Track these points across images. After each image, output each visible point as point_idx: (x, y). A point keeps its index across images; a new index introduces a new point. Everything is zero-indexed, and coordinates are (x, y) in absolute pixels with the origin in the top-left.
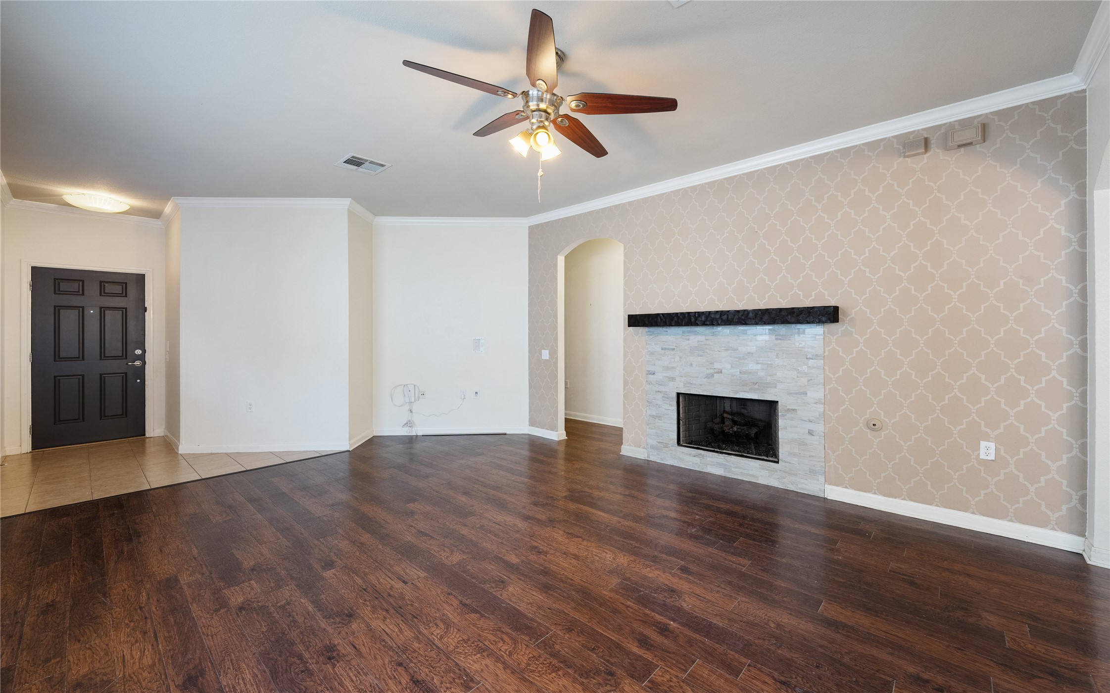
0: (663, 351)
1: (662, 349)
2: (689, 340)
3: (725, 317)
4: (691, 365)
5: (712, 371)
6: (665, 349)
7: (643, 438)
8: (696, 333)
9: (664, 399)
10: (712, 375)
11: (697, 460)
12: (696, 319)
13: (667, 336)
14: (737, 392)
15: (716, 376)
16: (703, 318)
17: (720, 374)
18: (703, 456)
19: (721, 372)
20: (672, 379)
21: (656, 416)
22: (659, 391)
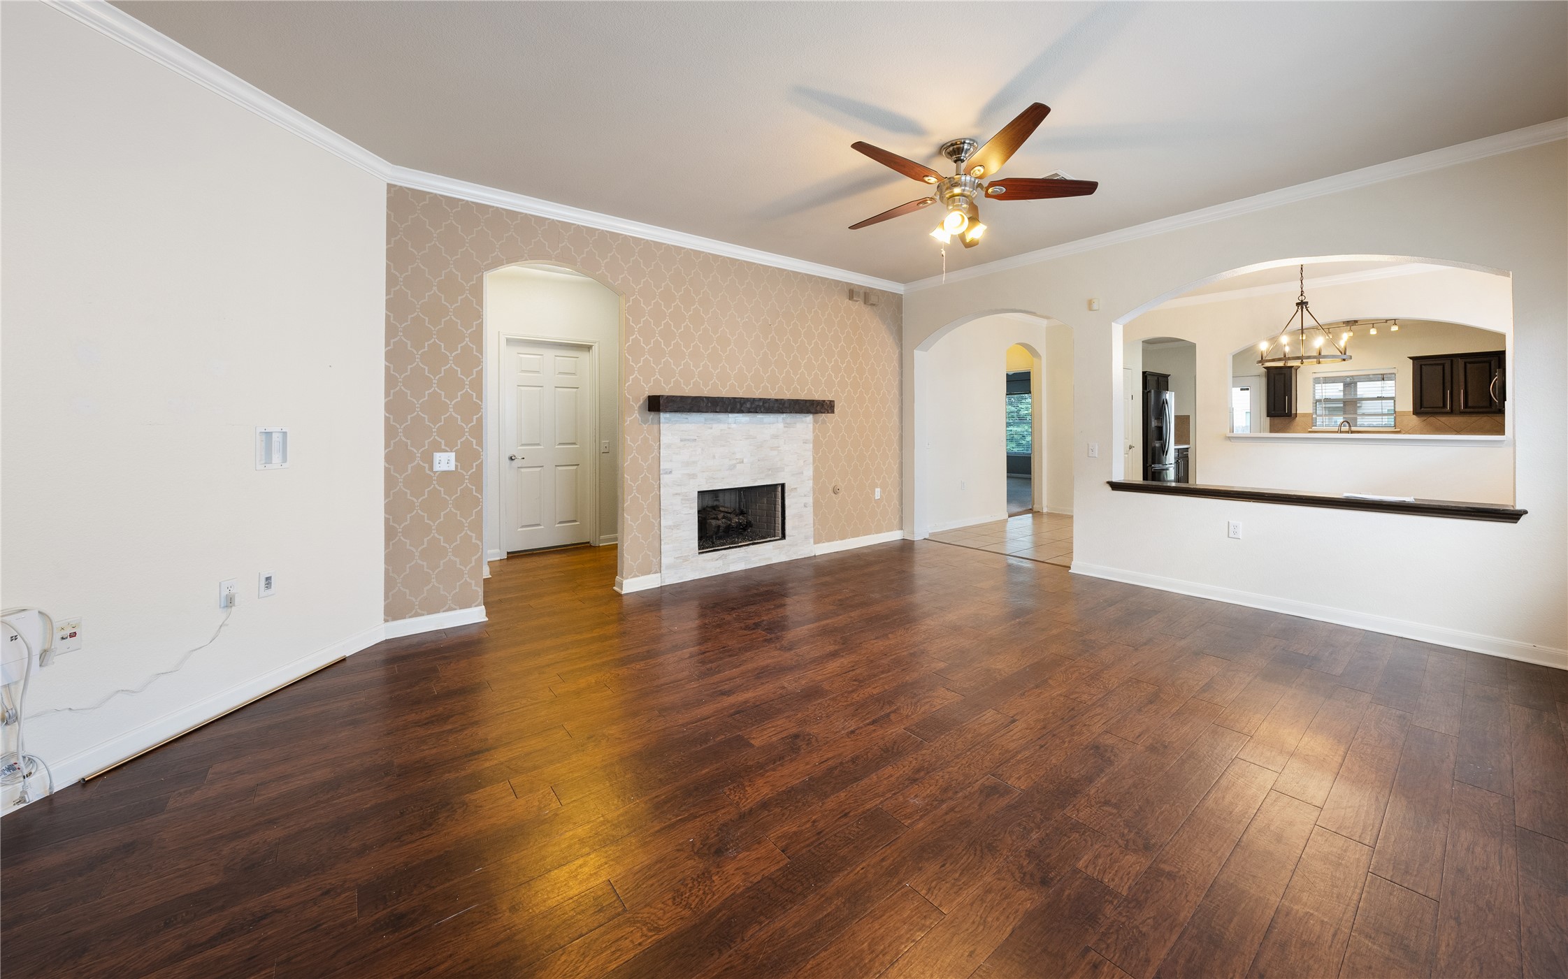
0: (682, 443)
1: (681, 441)
2: (711, 428)
3: (767, 405)
4: (714, 457)
5: (734, 462)
6: (685, 440)
7: (655, 560)
8: (720, 422)
9: (683, 502)
10: (734, 466)
11: (720, 562)
12: (741, 406)
13: (687, 425)
14: (756, 480)
15: (739, 466)
16: (748, 405)
17: (742, 464)
18: (726, 556)
19: (743, 462)
20: (693, 476)
21: (674, 526)
22: (677, 494)
